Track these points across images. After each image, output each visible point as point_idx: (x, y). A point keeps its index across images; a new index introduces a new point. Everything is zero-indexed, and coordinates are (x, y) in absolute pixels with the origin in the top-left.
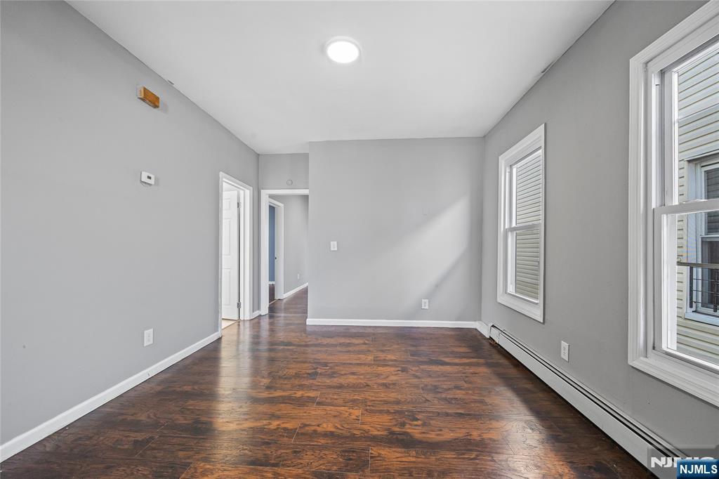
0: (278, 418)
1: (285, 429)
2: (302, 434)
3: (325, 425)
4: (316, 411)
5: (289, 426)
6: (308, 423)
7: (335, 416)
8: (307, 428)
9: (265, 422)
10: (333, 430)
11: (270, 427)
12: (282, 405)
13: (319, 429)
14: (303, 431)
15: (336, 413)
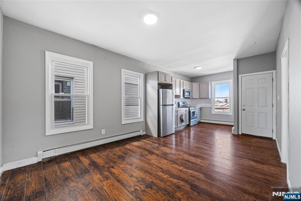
0: (179, 170)
1: (178, 165)
2: (174, 162)
3: (166, 162)
4: (165, 167)
5: (176, 166)
6: (170, 164)
7: (161, 163)
8: (171, 163)
9: (184, 170)
10: (165, 160)
11: (182, 168)
12: (176, 174)
13: (168, 162)
14: (173, 163)
15: (160, 164)
